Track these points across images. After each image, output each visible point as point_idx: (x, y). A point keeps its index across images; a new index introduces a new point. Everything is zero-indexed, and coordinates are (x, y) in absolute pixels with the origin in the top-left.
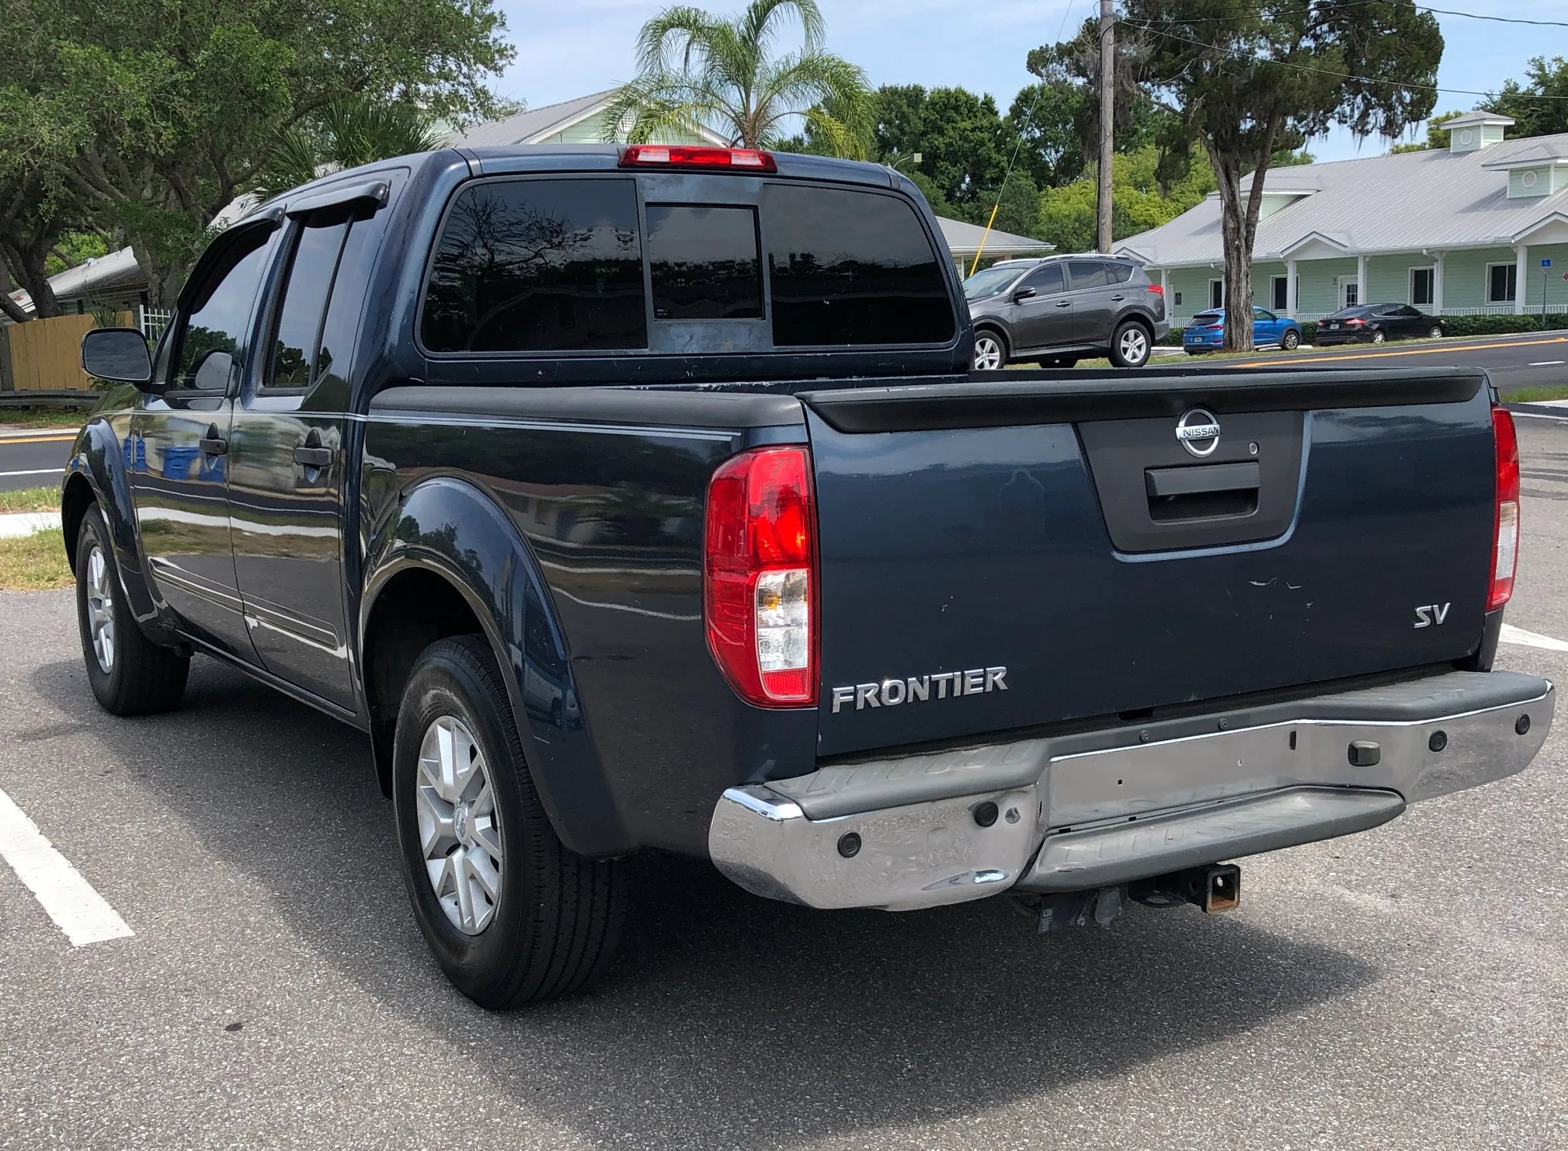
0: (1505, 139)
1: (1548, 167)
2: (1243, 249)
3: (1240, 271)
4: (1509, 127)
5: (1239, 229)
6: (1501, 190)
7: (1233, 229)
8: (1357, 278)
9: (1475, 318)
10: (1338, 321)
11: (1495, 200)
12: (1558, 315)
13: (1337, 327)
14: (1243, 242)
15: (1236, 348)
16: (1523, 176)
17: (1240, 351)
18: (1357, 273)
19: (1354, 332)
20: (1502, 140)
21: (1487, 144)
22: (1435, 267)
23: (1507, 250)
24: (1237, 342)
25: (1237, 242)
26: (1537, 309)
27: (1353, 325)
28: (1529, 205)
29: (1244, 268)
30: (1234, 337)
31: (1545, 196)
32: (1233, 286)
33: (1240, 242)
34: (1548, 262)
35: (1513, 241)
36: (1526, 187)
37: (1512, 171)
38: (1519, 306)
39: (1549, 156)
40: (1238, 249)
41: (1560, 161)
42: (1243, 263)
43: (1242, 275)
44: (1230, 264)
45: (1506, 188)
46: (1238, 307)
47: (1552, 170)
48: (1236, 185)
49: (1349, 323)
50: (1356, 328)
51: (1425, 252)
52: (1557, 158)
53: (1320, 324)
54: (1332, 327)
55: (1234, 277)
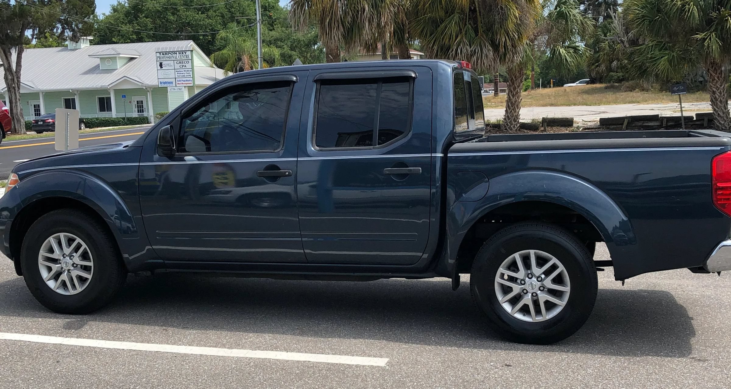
0: (90, 45)
1: (116, 58)
2: (17, 89)
3: (16, 98)
4: (92, 40)
5: (14, 79)
6: (97, 65)
7: (11, 79)
8: (40, 102)
9: (97, 119)
10: (42, 121)
11: (95, 70)
12: (131, 118)
13: (42, 123)
14: (16, 85)
15: (18, 133)
16: (106, 61)
17: (20, 134)
18: (40, 99)
19: (50, 125)
20: (89, 45)
21: (84, 46)
22: (75, 97)
23: (105, 91)
24: (18, 130)
25: (13, 85)
26: (122, 115)
27: (49, 122)
28: (111, 73)
29: (18, 97)
30: (17, 128)
31: (116, 69)
32: (14, 105)
33: (15, 85)
34: (125, 96)
35: (109, 87)
36: (107, 65)
37: (101, 58)
38: (114, 114)
39: (116, 53)
40: (14, 88)
41: (121, 55)
42: (17, 94)
43: (17, 100)
44: (11, 95)
45: (99, 64)
46: (17, 114)
47: (117, 59)
48: (10, 59)
49: (47, 121)
50: (50, 124)
51: (71, 91)
52: (119, 54)
53: (34, 122)
54: (39, 123)
55: (14, 101)
